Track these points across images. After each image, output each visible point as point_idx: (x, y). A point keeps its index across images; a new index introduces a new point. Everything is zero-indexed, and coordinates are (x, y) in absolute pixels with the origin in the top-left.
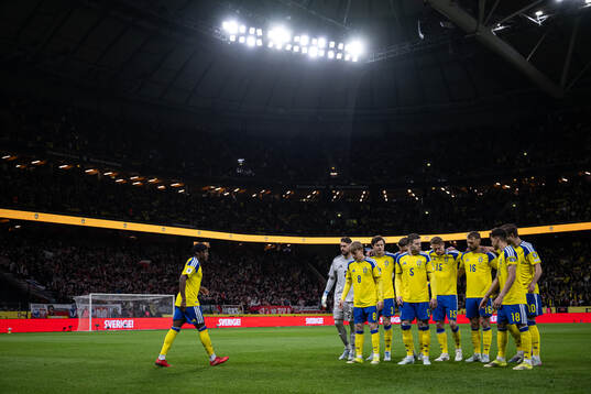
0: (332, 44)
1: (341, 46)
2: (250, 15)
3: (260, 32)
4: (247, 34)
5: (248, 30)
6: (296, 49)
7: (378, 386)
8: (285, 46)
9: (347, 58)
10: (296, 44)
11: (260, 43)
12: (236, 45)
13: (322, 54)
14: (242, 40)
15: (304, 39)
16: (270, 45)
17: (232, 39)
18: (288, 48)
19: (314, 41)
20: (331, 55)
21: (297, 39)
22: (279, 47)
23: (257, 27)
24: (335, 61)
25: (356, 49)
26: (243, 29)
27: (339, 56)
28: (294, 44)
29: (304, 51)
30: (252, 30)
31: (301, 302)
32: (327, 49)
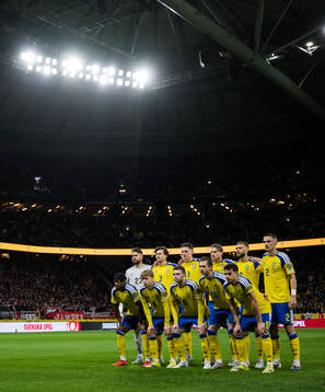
0: (121, 73)
1: (128, 74)
2: (46, 46)
3: (55, 62)
4: (43, 64)
5: (44, 60)
6: (88, 77)
7: (165, 388)
8: (78, 74)
9: (134, 85)
10: (88, 72)
11: (55, 72)
12: (33, 74)
13: (111, 81)
14: (38, 69)
15: (95, 68)
16: (64, 74)
17: (30, 68)
18: (81, 76)
19: (105, 69)
20: (120, 82)
21: (88, 68)
22: (72, 76)
23: (52, 57)
24: (124, 88)
25: (143, 77)
26: (39, 58)
27: (127, 83)
28: (86, 72)
29: (95, 79)
30: (48, 60)
31: (93, 309)
32: (117, 77)
